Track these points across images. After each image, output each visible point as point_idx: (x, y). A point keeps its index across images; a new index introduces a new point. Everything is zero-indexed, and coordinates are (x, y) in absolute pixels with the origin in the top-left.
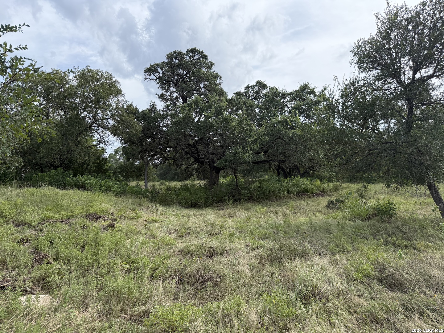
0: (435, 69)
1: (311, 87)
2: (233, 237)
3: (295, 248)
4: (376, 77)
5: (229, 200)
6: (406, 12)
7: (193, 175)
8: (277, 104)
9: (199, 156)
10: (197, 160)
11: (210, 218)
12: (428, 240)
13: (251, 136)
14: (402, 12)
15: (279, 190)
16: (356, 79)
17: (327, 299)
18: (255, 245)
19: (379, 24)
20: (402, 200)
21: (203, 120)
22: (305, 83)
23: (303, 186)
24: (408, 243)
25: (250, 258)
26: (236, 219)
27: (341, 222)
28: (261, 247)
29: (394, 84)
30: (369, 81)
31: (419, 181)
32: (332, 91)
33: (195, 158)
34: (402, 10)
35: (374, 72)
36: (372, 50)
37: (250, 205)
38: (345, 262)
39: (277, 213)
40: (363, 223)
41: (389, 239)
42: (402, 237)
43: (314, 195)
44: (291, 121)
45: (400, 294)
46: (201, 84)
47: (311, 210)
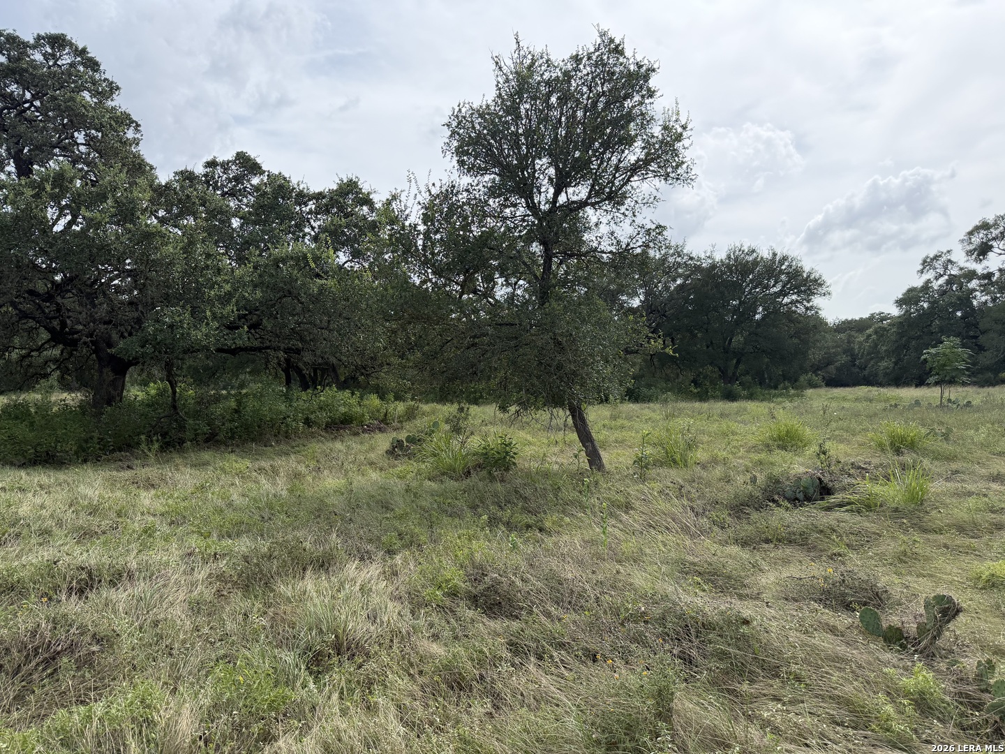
0: (591, 191)
1: (365, 187)
2: (150, 536)
3: (305, 550)
4: (489, 189)
5: (150, 442)
6: (548, 67)
7: (46, 376)
8: (285, 216)
9: (64, 324)
10: (57, 337)
11: (89, 492)
12: (564, 512)
13: (216, 283)
14: (540, 66)
15: (285, 418)
16: (453, 186)
17: (368, 655)
18: (209, 551)
19: (499, 79)
20: (529, 438)
21: (78, 229)
22: (350, 176)
23: (343, 409)
24: (530, 520)
25: (192, 586)
26: (166, 490)
27: (414, 484)
28: (225, 555)
29: (522, 209)
30: (477, 196)
31: (556, 400)
32: (403, 204)
33: (50, 330)
34: (541, 61)
35: (487, 178)
36: (485, 132)
37: (206, 456)
38: (412, 568)
39: (275, 471)
40: (456, 484)
41: (500, 514)
42: (523, 508)
43: (365, 429)
44: (316, 259)
45: (507, 622)
46: (76, 134)
47: (353, 462)
